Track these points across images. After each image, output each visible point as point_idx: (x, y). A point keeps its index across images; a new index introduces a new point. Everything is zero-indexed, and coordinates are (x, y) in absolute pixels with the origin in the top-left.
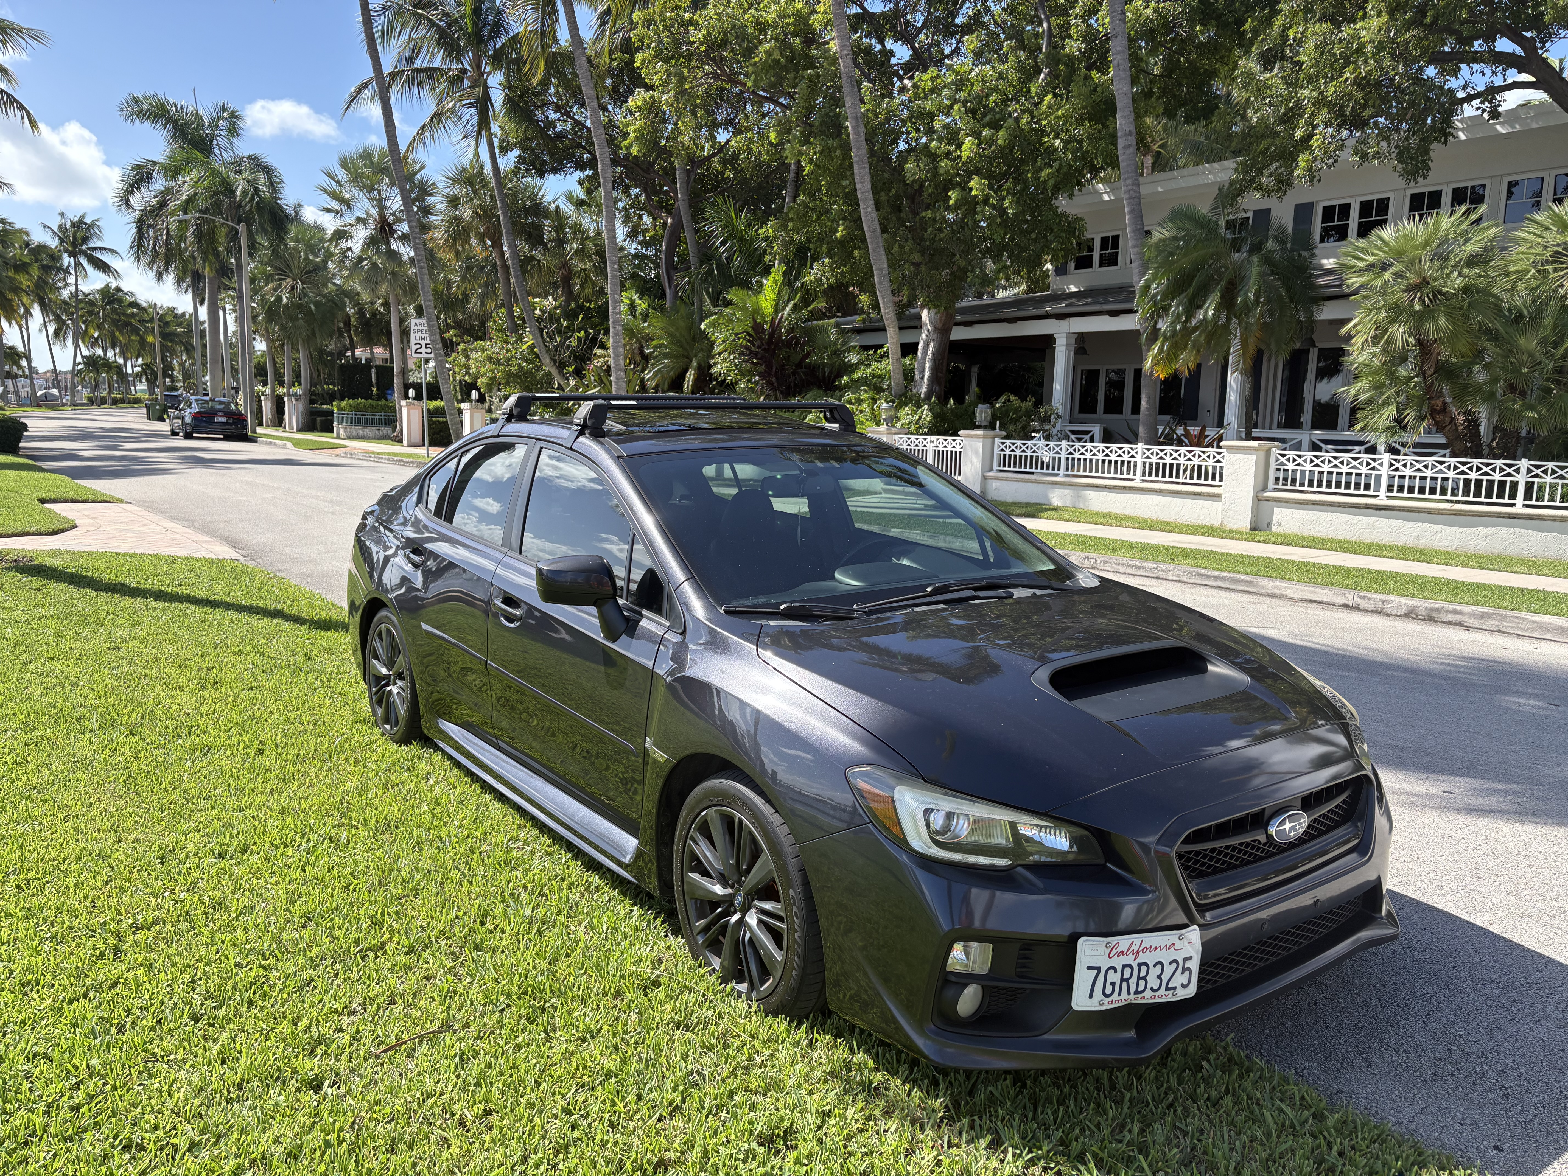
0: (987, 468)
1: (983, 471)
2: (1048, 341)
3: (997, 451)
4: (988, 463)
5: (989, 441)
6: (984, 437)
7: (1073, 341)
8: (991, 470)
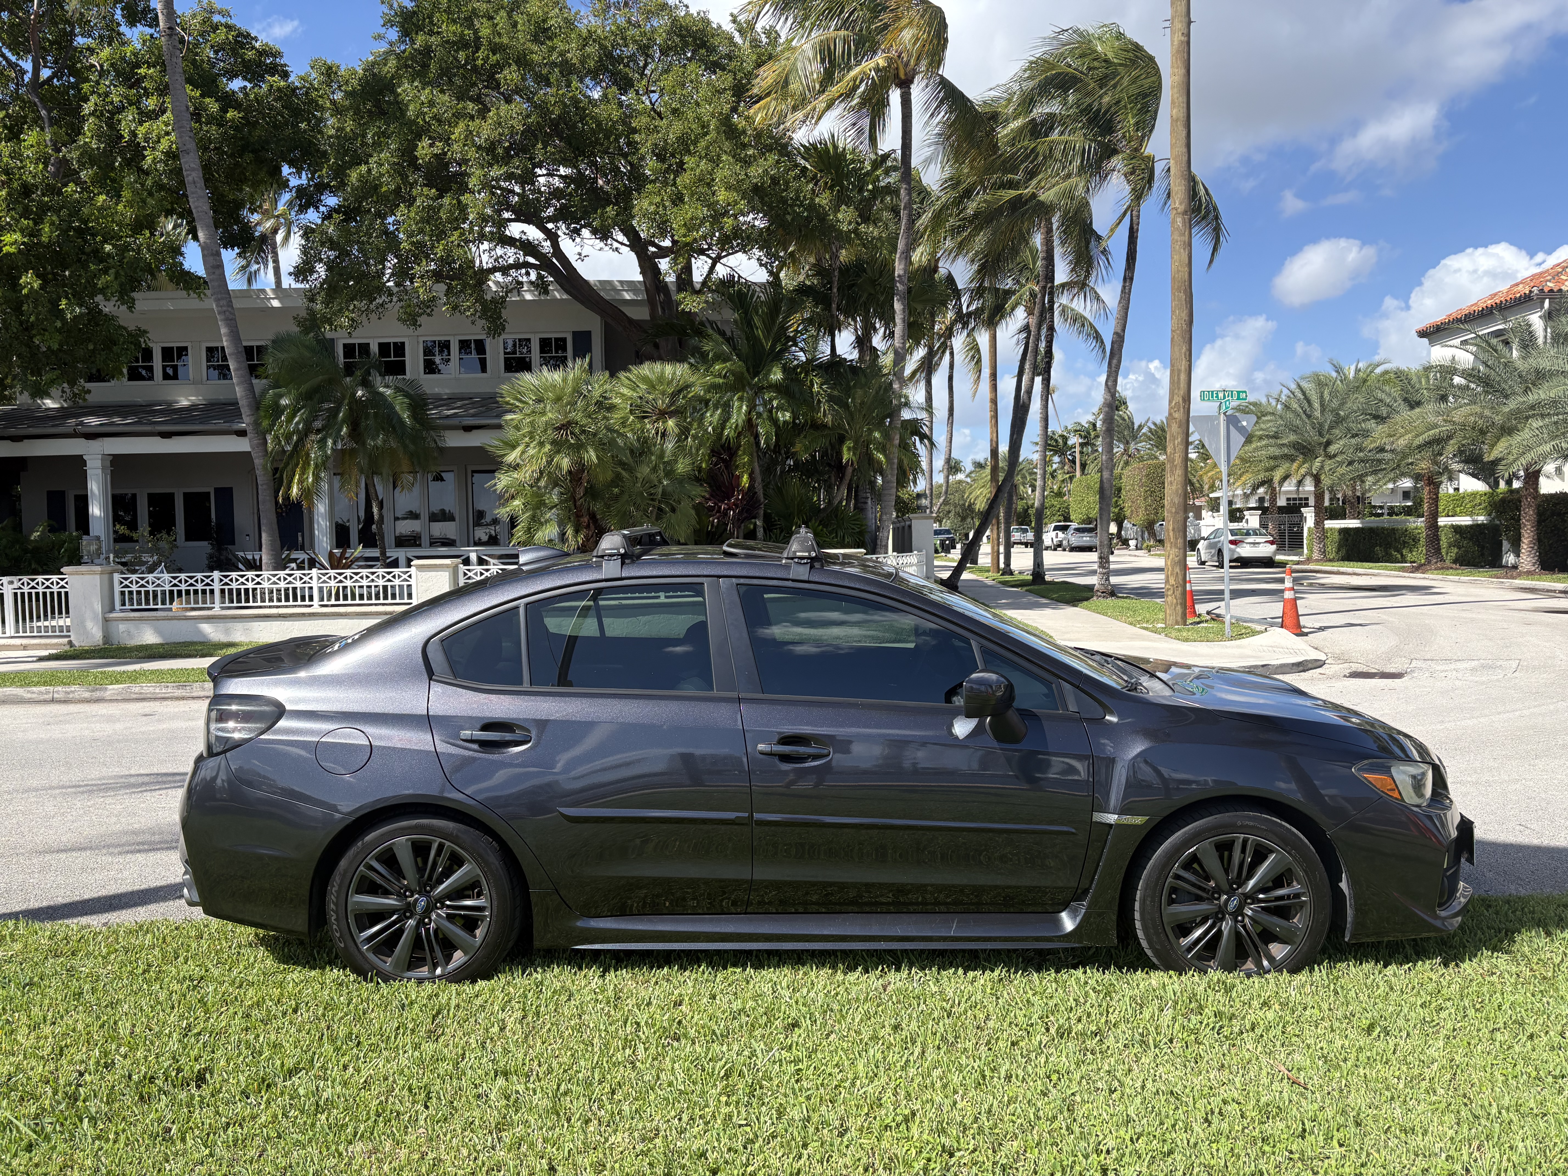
0: (107, 608)
1: (104, 613)
2: (78, 462)
3: (117, 589)
4: (107, 602)
5: (106, 577)
6: (102, 573)
7: (108, 464)
8: (112, 609)
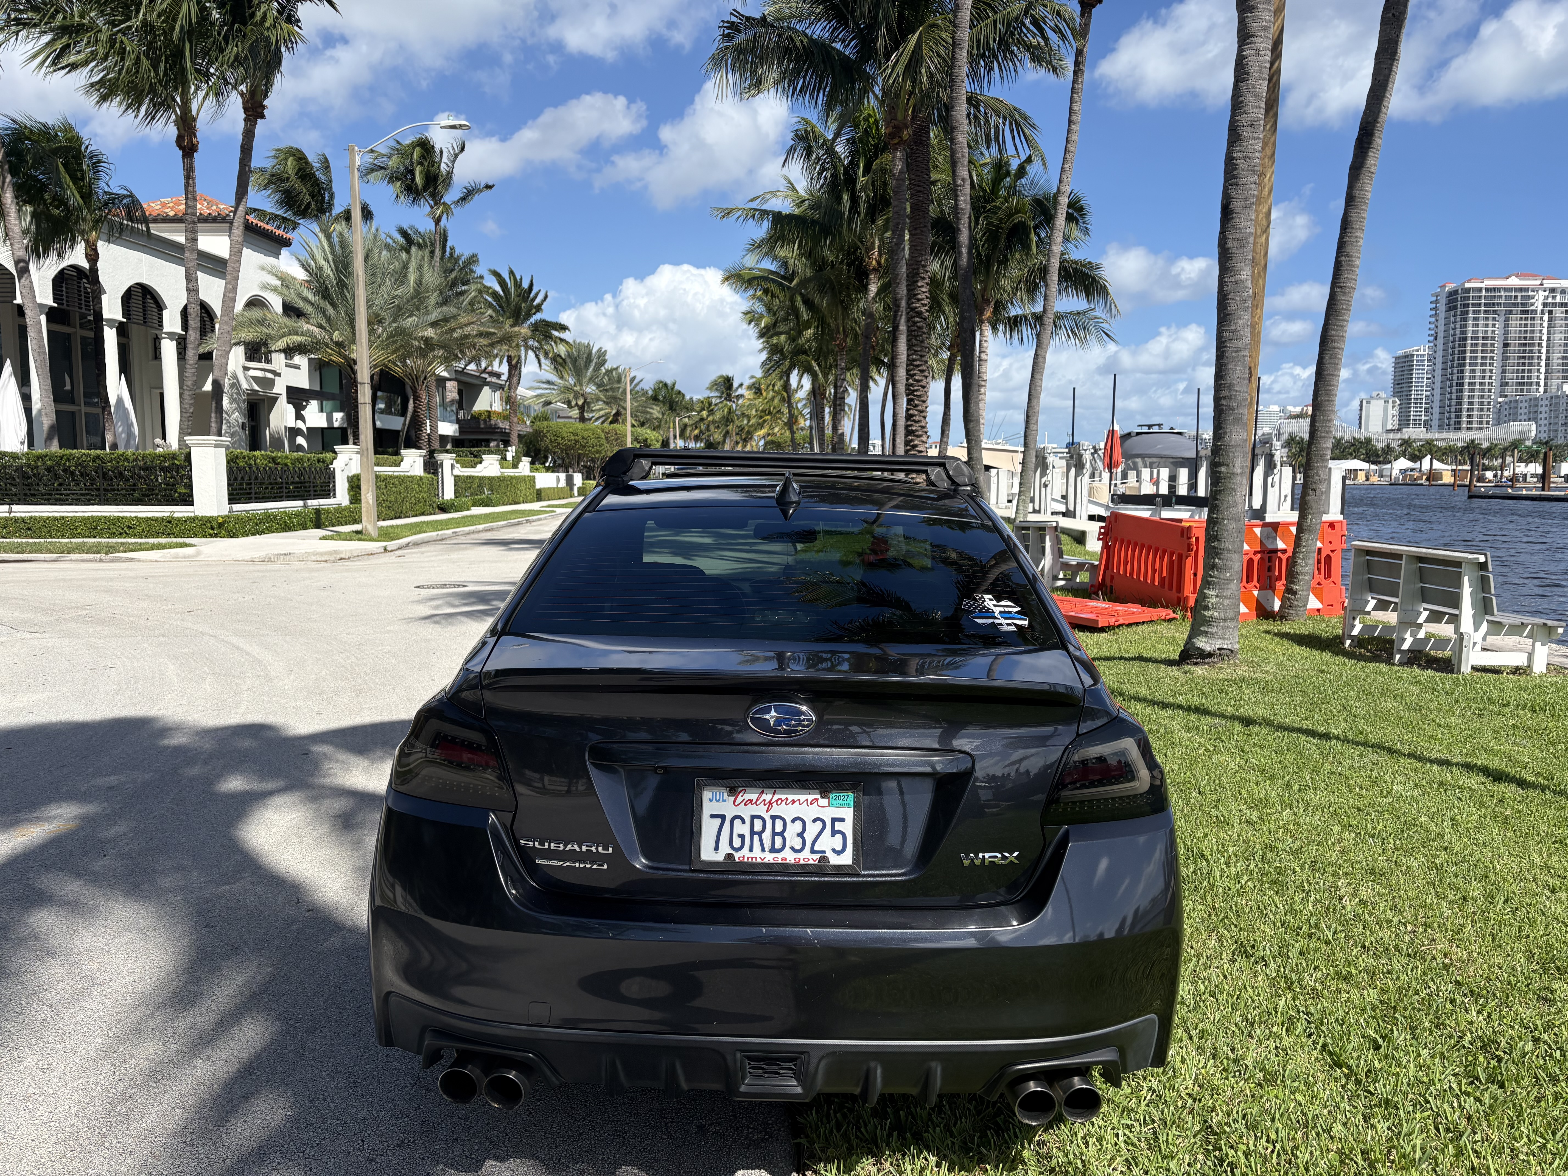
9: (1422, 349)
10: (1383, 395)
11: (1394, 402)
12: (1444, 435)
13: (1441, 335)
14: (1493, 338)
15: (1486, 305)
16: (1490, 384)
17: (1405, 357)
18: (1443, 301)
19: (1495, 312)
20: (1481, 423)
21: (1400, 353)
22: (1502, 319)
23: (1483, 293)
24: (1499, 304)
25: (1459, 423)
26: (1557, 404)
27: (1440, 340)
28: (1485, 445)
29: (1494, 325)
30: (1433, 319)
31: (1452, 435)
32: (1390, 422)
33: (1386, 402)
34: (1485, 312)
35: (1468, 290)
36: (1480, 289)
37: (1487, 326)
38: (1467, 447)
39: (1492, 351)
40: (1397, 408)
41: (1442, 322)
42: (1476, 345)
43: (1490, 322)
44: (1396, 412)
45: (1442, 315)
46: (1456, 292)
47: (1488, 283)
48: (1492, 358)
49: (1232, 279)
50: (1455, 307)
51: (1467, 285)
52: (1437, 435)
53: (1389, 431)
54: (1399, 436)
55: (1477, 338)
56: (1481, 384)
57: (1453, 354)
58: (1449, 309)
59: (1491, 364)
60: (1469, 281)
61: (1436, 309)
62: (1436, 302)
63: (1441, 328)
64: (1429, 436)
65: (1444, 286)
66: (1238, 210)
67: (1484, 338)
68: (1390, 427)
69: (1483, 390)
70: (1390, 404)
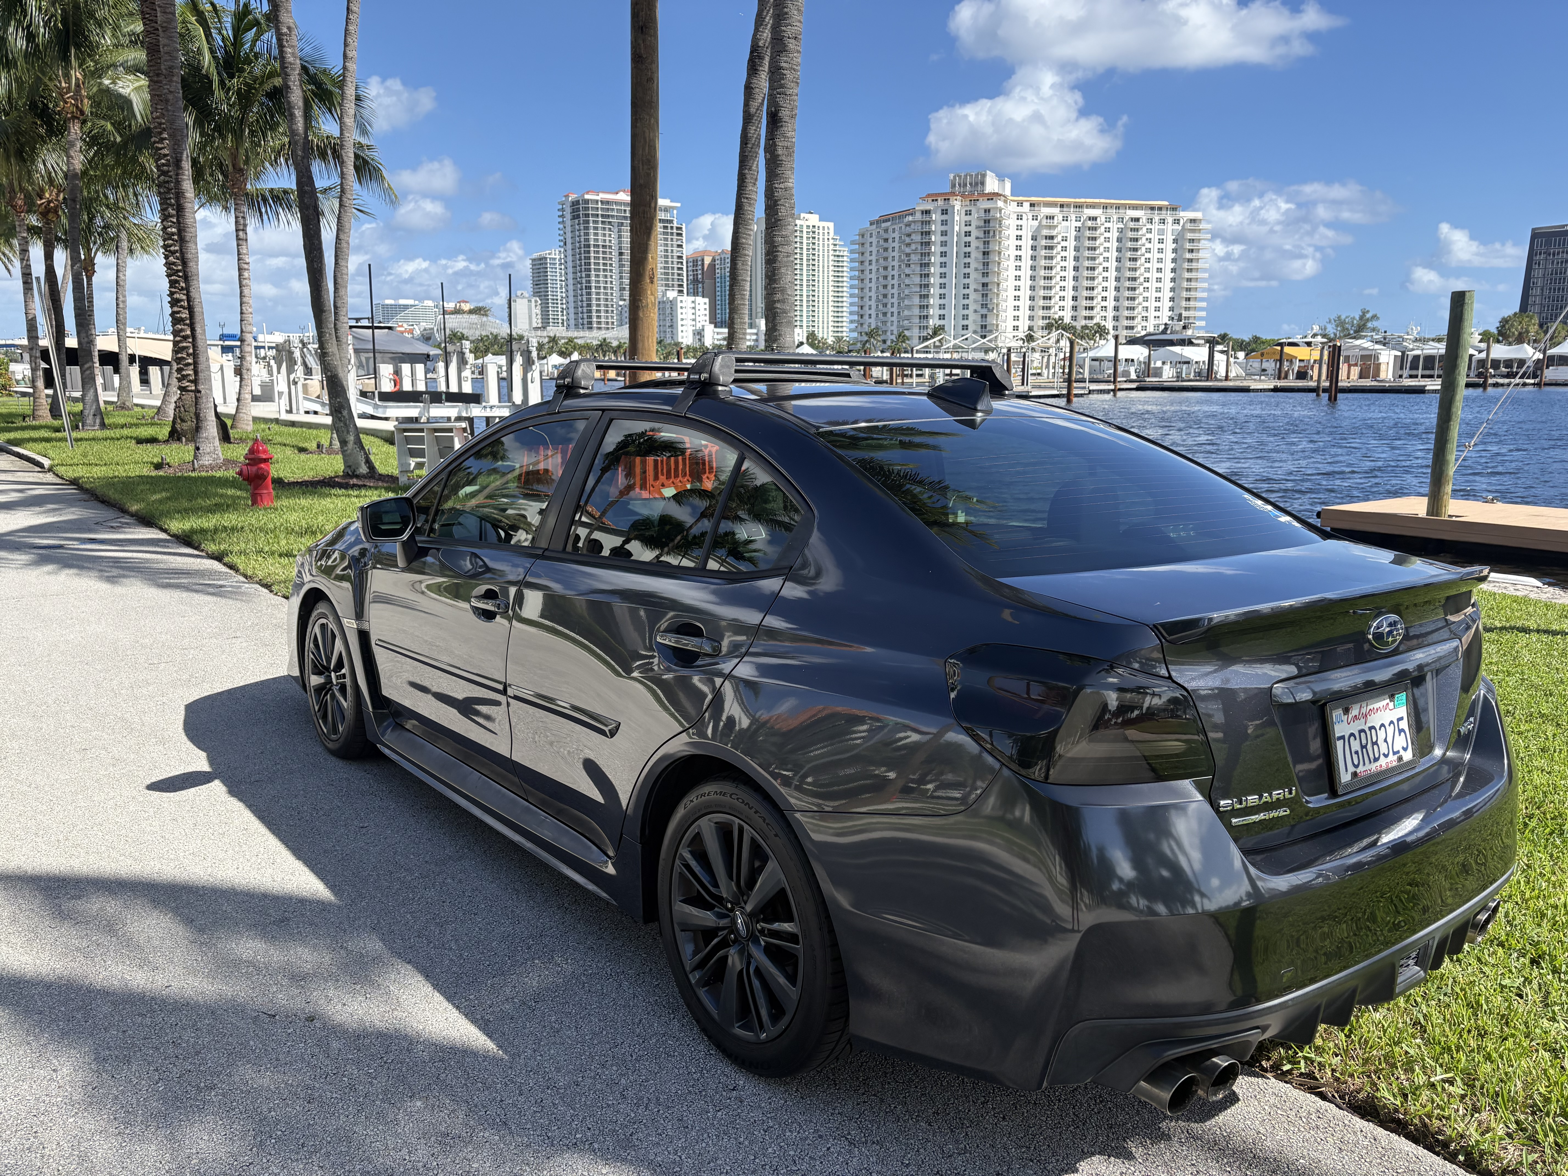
9: (555, 254)
10: (526, 295)
11: (536, 301)
12: (581, 334)
13: (569, 241)
14: (610, 247)
15: (602, 216)
16: (612, 288)
17: (540, 259)
18: (568, 210)
19: (610, 223)
20: (607, 323)
21: (535, 255)
22: (616, 230)
23: (600, 205)
24: (613, 216)
25: (590, 323)
26: (664, 309)
27: (569, 246)
28: (615, 344)
29: (610, 235)
30: (561, 226)
31: (587, 334)
32: (534, 320)
33: (530, 301)
34: (603, 222)
35: (587, 201)
36: (597, 201)
37: (604, 235)
38: (601, 345)
39: (611, 259)
40: (539, 307)
41: (569, 229)
42: (598, 252)
43: (607, 232)
44: (539, 312)
45: (568, 223)
46: (577, 202)
47: (602, 196)
48: (611, 265)
49: (782, 186)
50: (578, 217)
51: (587, 197)
52: (576, 334)
53: (536, 329)
54: (545, 334)
55: (598, 246)
56: (605, 288)
57: (580, 259)
58: (574, 218)
59: (611, 271)
60: (587, 193)
61: (562, 216)
62: (563, 210)
63: (569, 235)
64: (570, 334)
65: (567, 196)
66: (786, 119)
67: (604, 246)
68: (535, 325)
69: (606, 294)
70: (533, 304)
